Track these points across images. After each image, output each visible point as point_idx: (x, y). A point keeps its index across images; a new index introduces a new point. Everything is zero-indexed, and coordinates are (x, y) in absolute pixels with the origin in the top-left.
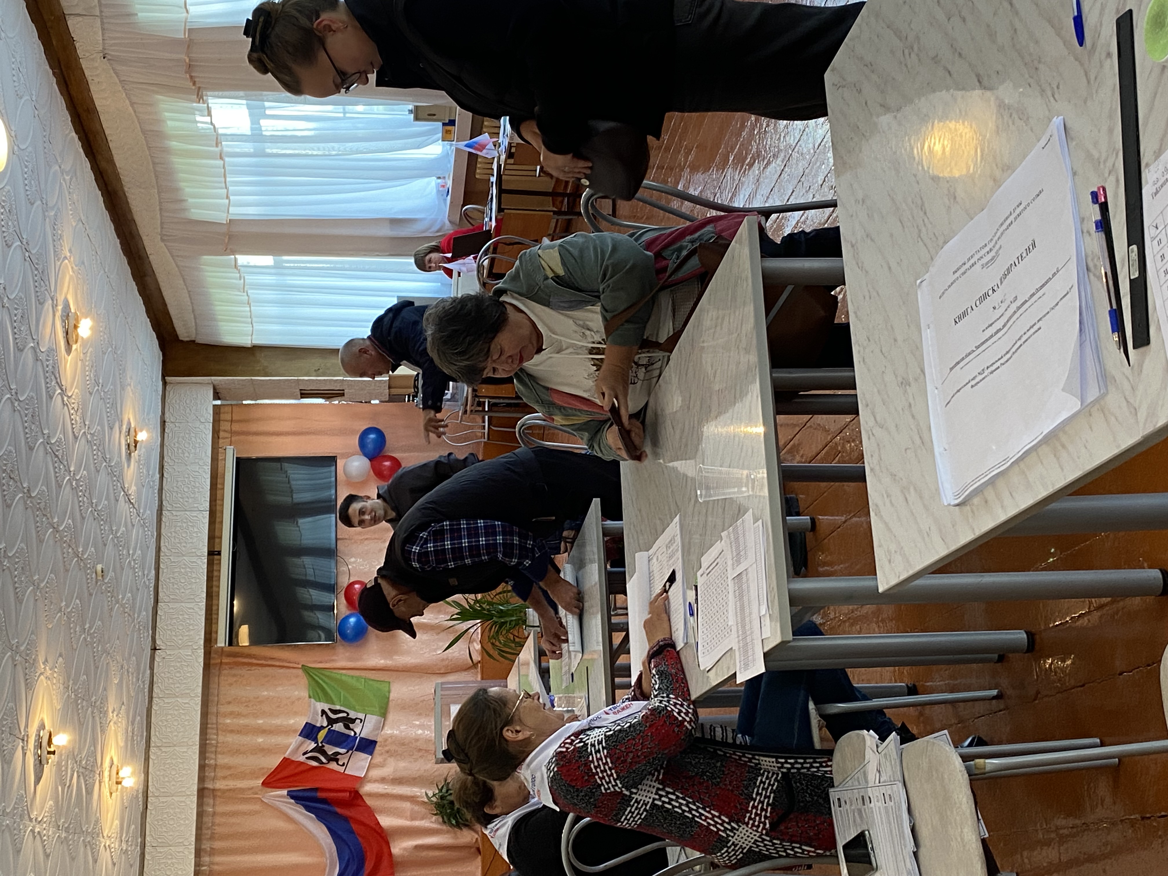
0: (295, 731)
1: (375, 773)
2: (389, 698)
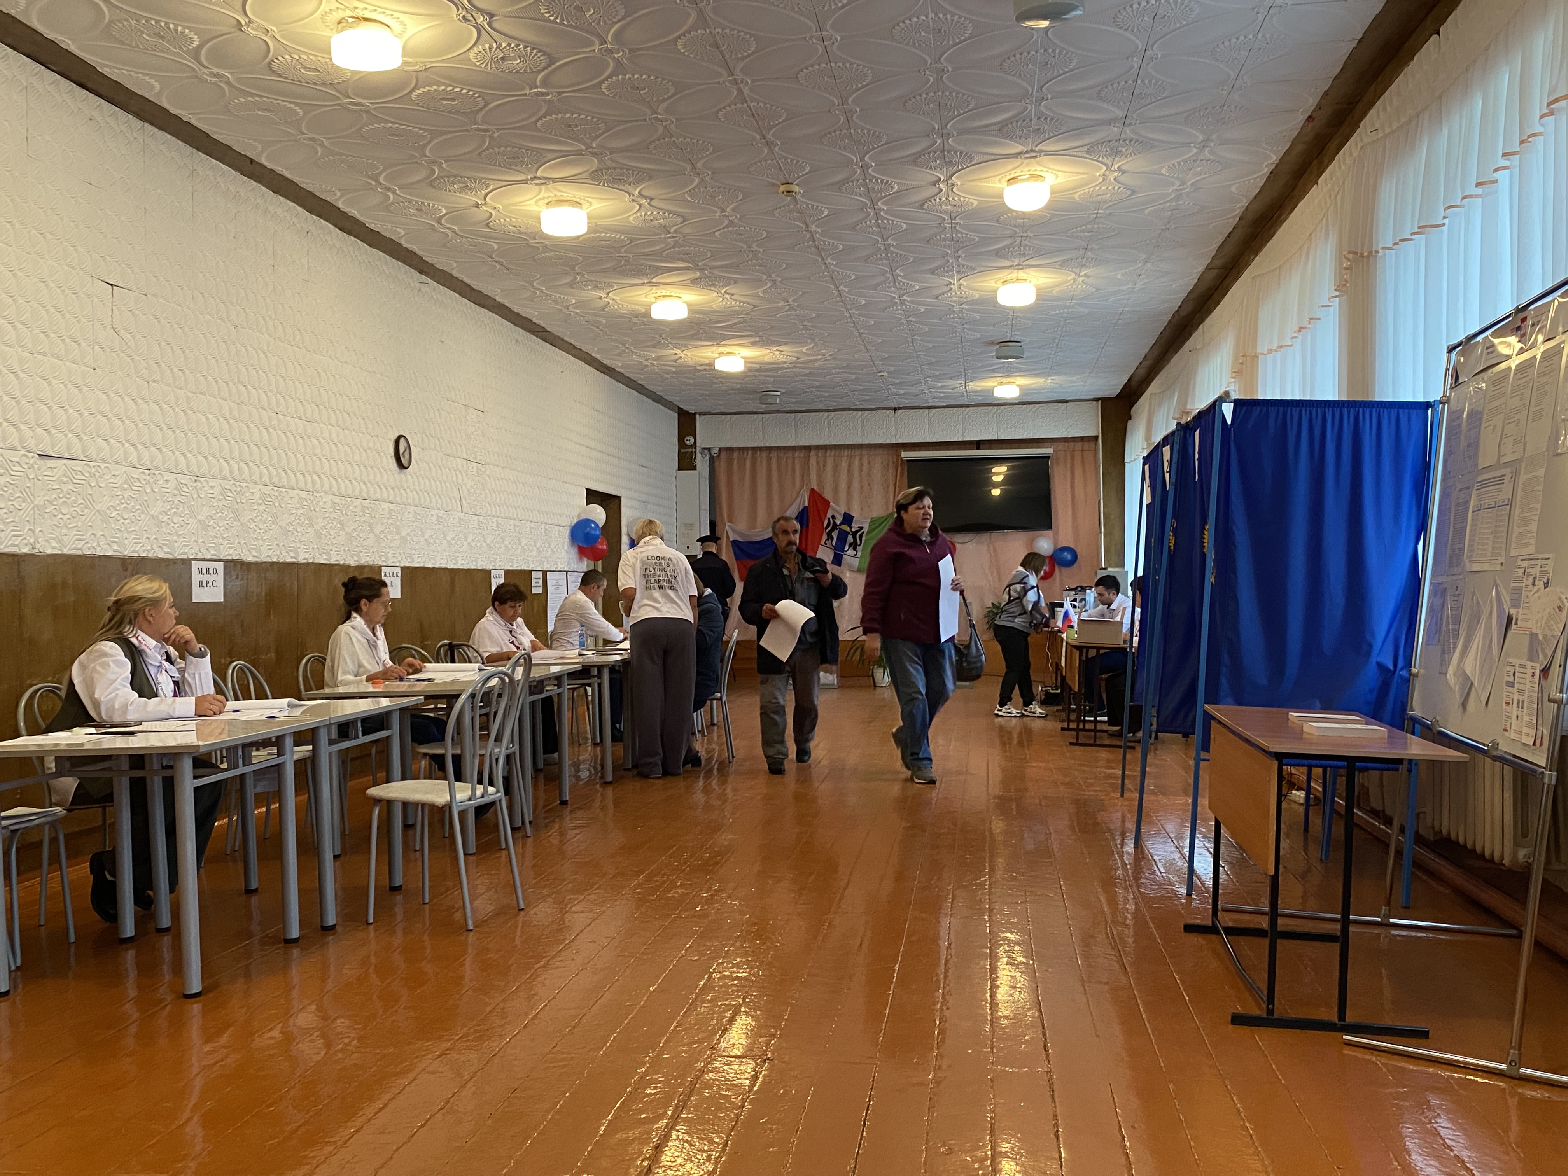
0: (849, 509)
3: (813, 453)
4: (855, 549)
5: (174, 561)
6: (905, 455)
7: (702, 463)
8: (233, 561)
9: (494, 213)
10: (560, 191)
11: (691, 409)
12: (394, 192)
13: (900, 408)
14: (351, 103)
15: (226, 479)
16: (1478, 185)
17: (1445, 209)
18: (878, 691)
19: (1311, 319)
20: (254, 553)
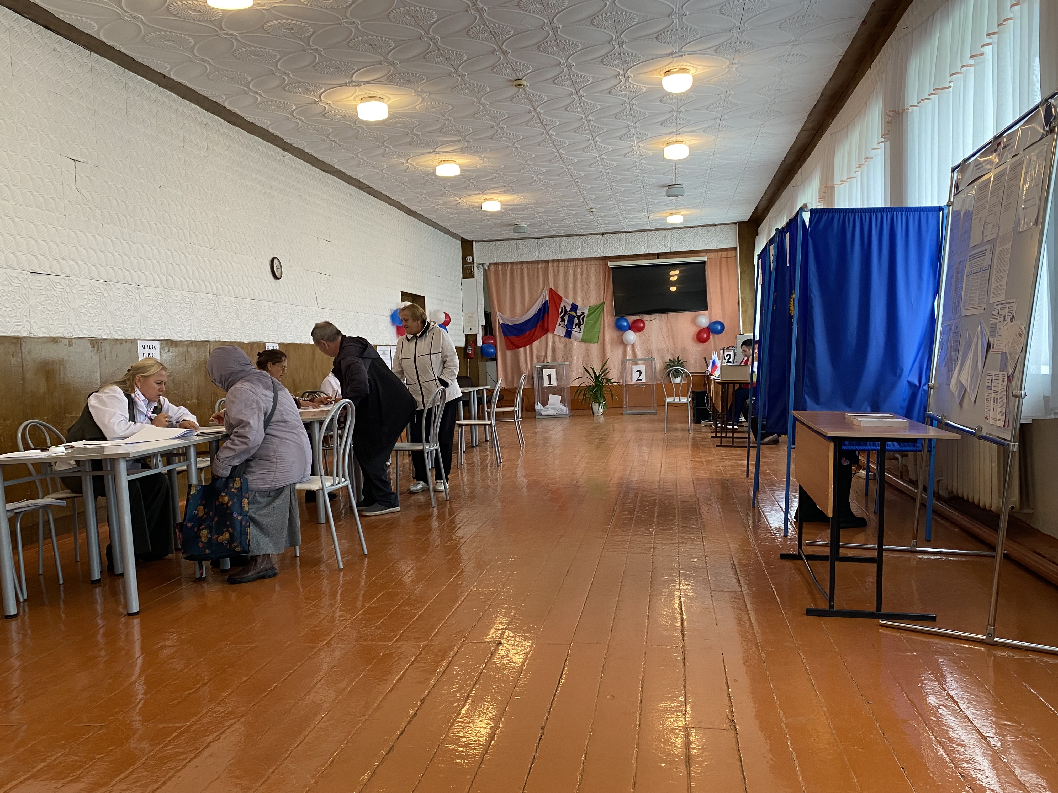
0: (575, 301)
1: (557, 339)
2: (590, 342)
3: (550, 265)
4: (579, 327)
5: (126, 341)
6: (611, 264)
7: (479, 274)
8: (165, 340)
9: (327, 107)
10: (369, 91)
11: (469, 238)
12: (260, 95)
13: (606, 233)
14: (225, 34)
15: (158, 287)
16: (971, 57)
17: (950, 76)
18: (595, 418)
19: (867, 158)
20: (179, 335)
